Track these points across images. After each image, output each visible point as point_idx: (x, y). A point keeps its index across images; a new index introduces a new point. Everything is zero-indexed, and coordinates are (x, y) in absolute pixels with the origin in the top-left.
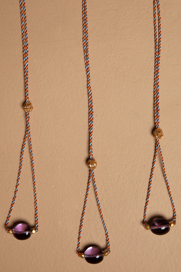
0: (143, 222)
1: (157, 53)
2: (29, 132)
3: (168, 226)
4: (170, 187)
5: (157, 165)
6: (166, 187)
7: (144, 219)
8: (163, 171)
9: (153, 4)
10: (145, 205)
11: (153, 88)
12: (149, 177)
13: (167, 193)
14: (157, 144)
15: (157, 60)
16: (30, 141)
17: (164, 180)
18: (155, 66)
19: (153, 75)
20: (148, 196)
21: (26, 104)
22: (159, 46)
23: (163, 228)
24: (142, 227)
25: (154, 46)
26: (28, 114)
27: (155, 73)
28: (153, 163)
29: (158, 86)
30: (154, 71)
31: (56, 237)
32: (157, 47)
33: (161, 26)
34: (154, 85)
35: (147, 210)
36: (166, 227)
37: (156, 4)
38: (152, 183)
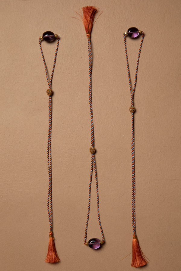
0: (59, 39)
1: (50, 140)
2: (131, 94)
3: (43, 37)
4: (43, 60)
5: (50, 73)
6: (45, 60)
7: (59, 40)
8: (47, 69)
9: (52, 170)
10: (58, 49)
11: (52, 120)
12: (55, 66)
13: (44, 57)
14: (50, 86)
15: (50, 137)
16: (131, 88)
17: (47, 64)
18: (51, 133)
19: (52, 128)
20: (56, 55)
21: (133, 111)
22: (49, 145)
23: (46, 35)
24: (60, 36)
25: (52, 145)
26: (132, 105)
27: (51, 129)
28: (53, 75)
29: (49, 121)
30: (52, 130)
31: (113, 29)
32: (50, 144)
33: (47, 156)
34: (52, 121)
35: (57, 46)
36: (44, 36)
37: (50, 166)
38: (53, 63)
